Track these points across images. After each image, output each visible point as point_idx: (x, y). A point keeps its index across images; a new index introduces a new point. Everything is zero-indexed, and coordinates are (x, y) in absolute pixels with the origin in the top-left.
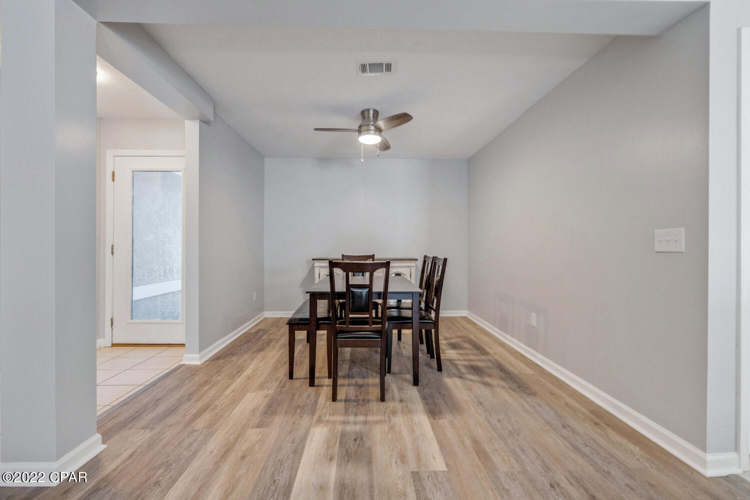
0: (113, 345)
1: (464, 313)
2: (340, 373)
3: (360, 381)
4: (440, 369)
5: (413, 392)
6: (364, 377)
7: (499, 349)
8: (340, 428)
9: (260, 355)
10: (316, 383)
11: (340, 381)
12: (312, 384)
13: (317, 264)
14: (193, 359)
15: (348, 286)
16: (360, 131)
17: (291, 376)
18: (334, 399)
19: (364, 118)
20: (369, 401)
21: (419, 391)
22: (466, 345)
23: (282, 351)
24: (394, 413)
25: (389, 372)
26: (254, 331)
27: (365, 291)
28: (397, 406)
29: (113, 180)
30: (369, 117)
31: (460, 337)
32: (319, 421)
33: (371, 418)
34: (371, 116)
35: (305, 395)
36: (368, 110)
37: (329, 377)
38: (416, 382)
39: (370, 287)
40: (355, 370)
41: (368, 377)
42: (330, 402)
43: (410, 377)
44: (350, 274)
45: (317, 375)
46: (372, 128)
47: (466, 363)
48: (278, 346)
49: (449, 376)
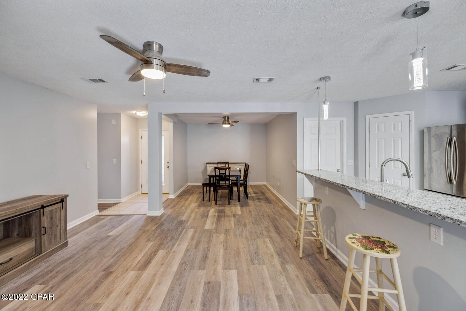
0: (142, 194)
1: (265, 183)
2: (217, 199)
3: (224, 201)
4: (247, 198)
5: (238, 203)
6: (224, 200)
7: (270, 194)
8: (218, 209)
9: (192, 196)
10: (211, 201)
11: (217, 201)
12: (209, 201)
13: (208, 165)
14: (172, 196)
15: (220, 174)
16: (223, 123)
17: (203, 200)
18: (216, 204)
19: (224, 119)
20: (225, 205)
21: (240, 203)
22: (260, 193)
23: (198, 195)
24: (232, 206)
25: (232, 199)
26: (186, 189)
27: (224, 175)
28: (233, 205)
29: (142, 139)
30: (226, 119)
31: (259, 191)
32: (212, 208)
33: (225, 207)
34: (227, 118)
35: (208, 204)
36: (226, 117)
37: (215, 200)
38: (239, 201)
39: (225, 174)
40: (222, 199)
41: (225, 200)
42: (215, 205)
43: (238, 200)
44: (220, 170)
45: (211, 200)
46: (227, 123)
47: (256, 197)
48: (196, 193)
49: (250, 200)
